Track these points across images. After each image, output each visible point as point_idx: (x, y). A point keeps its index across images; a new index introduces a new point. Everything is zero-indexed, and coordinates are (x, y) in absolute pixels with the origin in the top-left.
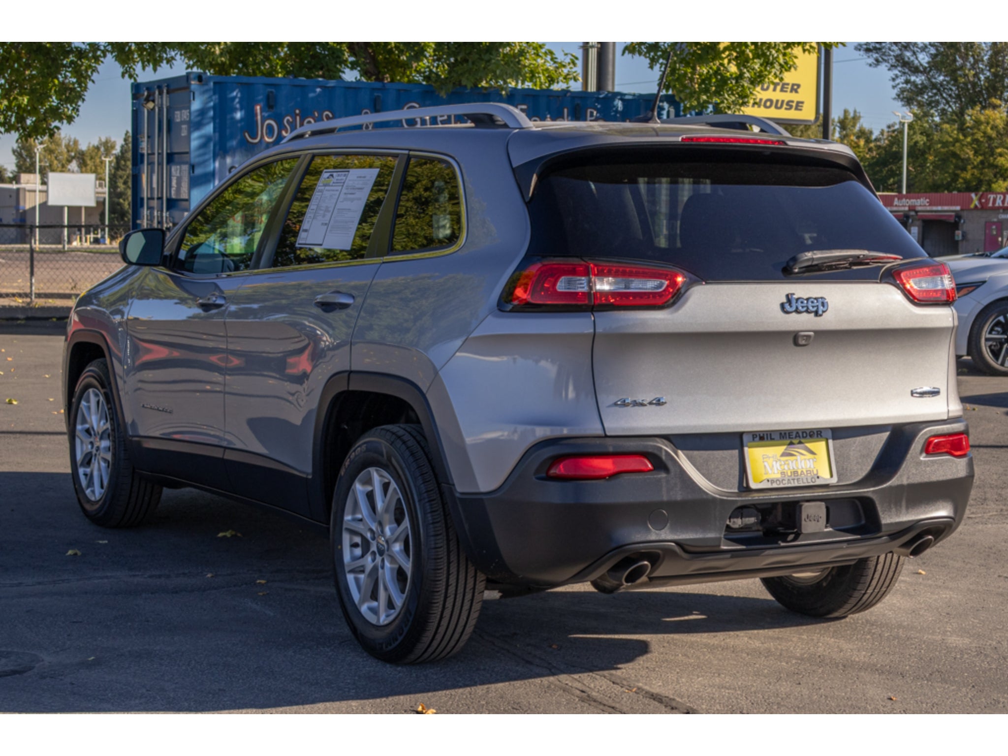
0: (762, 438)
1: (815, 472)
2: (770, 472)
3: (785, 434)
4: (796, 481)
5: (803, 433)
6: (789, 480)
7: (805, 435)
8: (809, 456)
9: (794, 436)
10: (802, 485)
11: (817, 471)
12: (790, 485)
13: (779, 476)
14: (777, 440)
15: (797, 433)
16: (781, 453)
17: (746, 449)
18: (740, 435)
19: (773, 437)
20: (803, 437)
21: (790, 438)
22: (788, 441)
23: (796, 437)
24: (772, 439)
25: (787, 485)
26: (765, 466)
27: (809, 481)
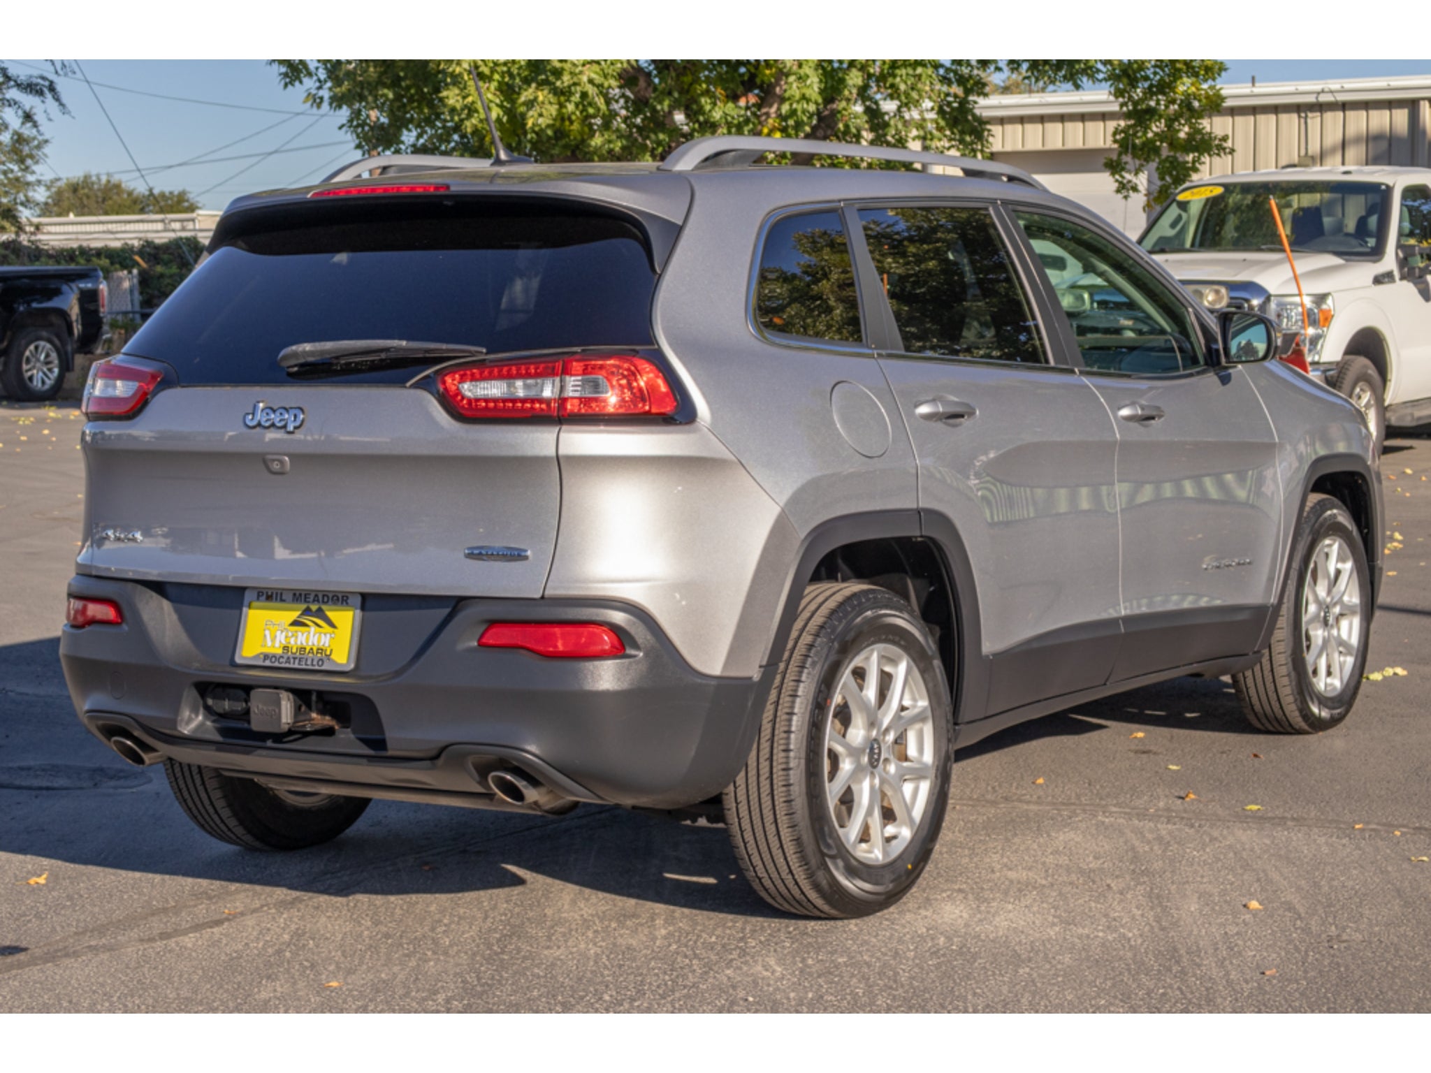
0: (269, 598)
1: (328, 653)
2: (269, 643)
3: (300, 595)
4: (297, 661)
5: (324, 596)
6: (288, 658)
7: (326, 599)
8: (327, 628)
9: (311, 599)
10: (304, 667)
11: (331, 651)
12: (287, 665)
13: (280, 651)
14: (289, 603)
15: (316, 596)
16: (291, 621)
17: (245, 609)
18: (241, 590)
19: (284, 598)
20: (323, 602)
21: (305, 601)
22: (304, 606)
23: (314, 601)
24: (282, 600)
25: (283, 665)
26: (265, 636)
27: (315, 663)
